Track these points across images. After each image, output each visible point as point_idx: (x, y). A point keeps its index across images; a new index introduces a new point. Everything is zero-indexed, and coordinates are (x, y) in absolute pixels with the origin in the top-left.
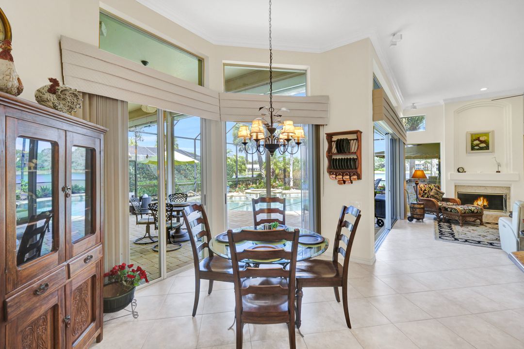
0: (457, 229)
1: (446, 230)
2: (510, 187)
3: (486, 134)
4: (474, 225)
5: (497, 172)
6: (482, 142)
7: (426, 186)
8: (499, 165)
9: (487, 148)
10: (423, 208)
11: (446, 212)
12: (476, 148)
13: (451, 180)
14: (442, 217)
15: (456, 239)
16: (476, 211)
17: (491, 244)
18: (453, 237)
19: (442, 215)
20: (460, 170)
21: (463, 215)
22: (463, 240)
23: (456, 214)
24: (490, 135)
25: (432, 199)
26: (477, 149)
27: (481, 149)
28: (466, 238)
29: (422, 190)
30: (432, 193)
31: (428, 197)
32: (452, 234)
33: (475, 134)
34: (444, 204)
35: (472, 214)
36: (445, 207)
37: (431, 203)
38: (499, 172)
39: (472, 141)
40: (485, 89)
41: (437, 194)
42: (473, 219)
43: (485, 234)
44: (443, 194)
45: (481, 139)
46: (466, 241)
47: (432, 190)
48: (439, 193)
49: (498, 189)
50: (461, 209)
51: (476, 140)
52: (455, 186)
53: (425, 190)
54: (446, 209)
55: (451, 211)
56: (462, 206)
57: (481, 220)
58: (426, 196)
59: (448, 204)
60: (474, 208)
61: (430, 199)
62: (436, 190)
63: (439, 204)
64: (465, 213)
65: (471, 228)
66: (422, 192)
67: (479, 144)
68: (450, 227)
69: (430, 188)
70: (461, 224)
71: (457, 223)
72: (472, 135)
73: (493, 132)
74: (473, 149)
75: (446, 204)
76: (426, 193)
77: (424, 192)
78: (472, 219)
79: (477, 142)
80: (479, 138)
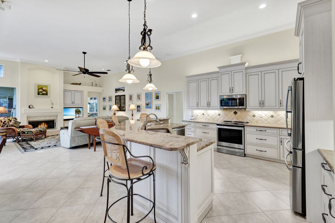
0: (32, 143)
1: (26, 146)
2: (57, 116)
3: (46, 86)
4: (42, 139)
5: (51, 108)
6: (44, 90)
7: (5, 119)
8: (53, 104)
9: (47, 94)
10: (6, 135)
11: (24, 134)
12: (40, 93)
13: (24, 113)
14: (20, 139)
15: (36, 149)
16: (43, 131)
17: (55, 146)
18: (34, 148)
19: (20, 137)
20: (30, 107)
21: (36, 134)
22: (40, 148)
23: (31, 134)
24: (48, 87)
25: (12, 127)
26: (41, 95)
27: (43, 94)
28: (42, 147)
29: (2, 122)
30: (11, 124)
31: (7, 126)
32: (32, 147)
33: (40, 85)
34: (22, 129)
35: (41, 133)
36: (23, 132)
37: (11, 130)
38: (53, 108)
39: (39, 89)
40: (47, 61)
41: (16, 123)
42: (42, 135)
43: (50, 142)
44: (20, 123)
45: (43, 89)
46: (42, 148)
47: (11, 121)
48: (16, 122)
49: (51, 117)
50: (35, 130)
51: (41, 89)
52: (27, 117)
53: (5, 122)
54: (24, 133)
55: (28, 133)
56: (34, 129)
57: (45, 136)
58: (6, 126)
59: (24, 129)
60: (41, 129)
61: (9, 127)
62: (15, 121)
63: (18, 130)
64: (37, 132)
65: (41, 141)
66: (2, 123)
67: (42, 91)
68: (28, 144)
69: (9, 120)
70: (34, 140)
71: (32, 140)
72: (38, 86)
73: (50, 85)
74: (38, 94)
75: (23, 129)
76: (6, 124)
77: (4, 123)
78: (40, 136)
79: (41, 90)
80: (42, 88)
